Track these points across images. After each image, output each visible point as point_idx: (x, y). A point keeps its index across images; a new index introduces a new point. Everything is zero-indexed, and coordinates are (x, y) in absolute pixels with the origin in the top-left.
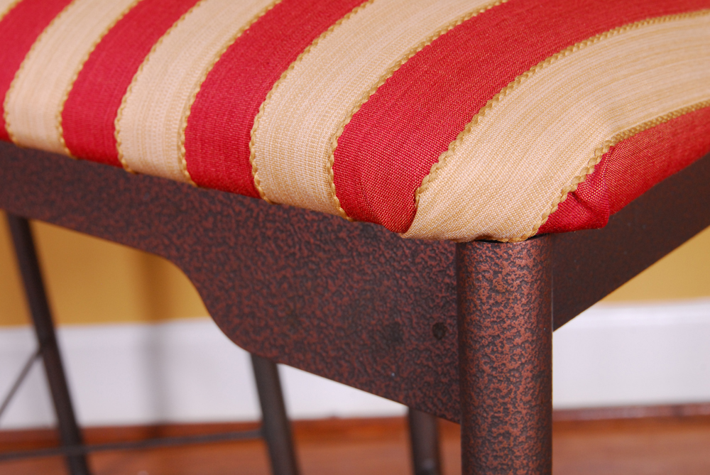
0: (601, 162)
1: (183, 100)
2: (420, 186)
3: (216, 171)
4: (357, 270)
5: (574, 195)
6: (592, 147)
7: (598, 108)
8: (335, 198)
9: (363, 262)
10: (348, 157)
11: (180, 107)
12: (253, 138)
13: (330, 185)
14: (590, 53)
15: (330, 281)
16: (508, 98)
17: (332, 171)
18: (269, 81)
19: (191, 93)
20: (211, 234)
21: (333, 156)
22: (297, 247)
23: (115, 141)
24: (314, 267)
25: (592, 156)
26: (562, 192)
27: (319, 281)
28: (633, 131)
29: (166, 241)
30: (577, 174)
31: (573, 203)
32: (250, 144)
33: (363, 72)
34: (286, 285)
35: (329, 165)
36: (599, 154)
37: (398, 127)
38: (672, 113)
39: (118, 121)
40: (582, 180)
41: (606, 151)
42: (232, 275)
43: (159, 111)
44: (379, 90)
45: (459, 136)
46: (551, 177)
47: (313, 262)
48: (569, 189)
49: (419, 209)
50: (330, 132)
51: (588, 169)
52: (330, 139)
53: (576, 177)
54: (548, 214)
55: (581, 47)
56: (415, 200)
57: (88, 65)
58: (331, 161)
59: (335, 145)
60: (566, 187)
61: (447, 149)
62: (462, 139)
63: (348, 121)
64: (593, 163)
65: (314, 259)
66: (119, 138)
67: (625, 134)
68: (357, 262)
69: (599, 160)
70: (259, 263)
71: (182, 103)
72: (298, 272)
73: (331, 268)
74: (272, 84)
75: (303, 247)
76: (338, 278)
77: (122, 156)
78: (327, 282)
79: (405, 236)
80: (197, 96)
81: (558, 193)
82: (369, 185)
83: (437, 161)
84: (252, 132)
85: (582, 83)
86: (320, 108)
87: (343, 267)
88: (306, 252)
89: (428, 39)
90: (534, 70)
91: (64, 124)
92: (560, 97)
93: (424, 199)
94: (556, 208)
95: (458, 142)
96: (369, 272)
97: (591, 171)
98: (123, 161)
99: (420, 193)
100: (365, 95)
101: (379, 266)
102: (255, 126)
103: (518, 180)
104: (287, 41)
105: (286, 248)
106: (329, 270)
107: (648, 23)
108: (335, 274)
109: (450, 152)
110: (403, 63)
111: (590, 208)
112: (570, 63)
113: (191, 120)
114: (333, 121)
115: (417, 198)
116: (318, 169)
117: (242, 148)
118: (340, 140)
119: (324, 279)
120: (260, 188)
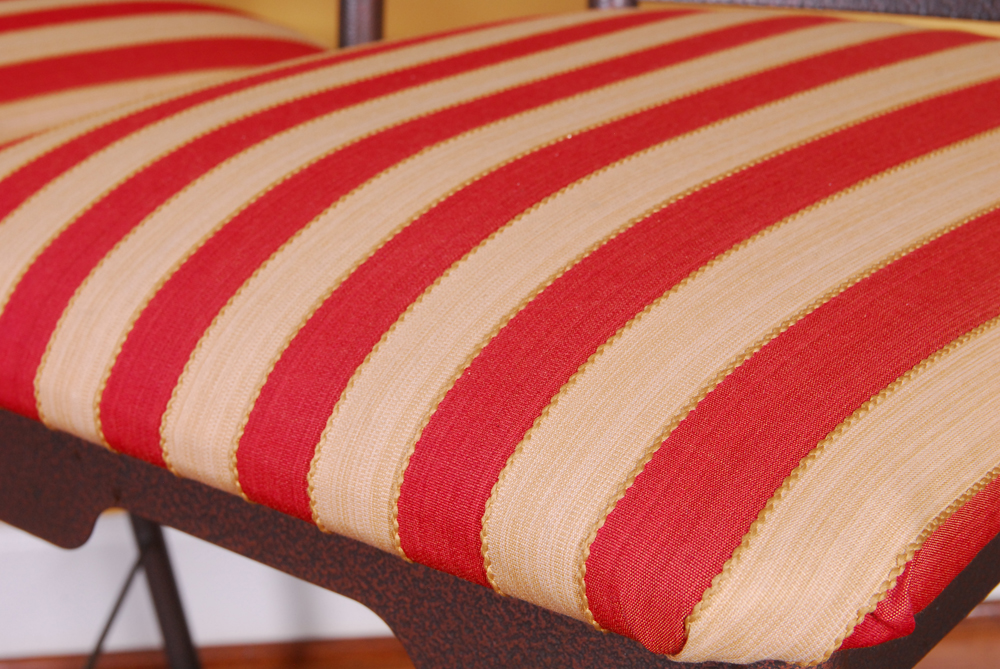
0: (904, 573)
1: (394, 461)
2: (690, 613)
3: (439, 554)
4: (609, 652)
5: (873, 617)
6: (894, 551)
7: (900, 497)
8: (588, 610)
9: (616, 644)
10: (603, 570)
11: (390, 471)
12: (485, 527)
13: (581, 596)
14: (889, 410)
15: (574, 660)
16: (791, 493)
17: (583, 582)
18: (500, 453)
19: (404, 454)
20: (422, 585)
21: (584, 566)
22: (533, 616)
23: (307, 499)
24: (554, 641)
25: (894, 565)
26: (858, 613)
27: (561, 657)
28: (942, 517)
29: (365, 586)
30: (876, 591)
31: (871, 622)
32: (481, 533)
33: (616, 452)
34: (518, 657)
35: (579, 575)
36: (902, 562)
37: (662, 538)
38: (990, 473)
39: (311, 476)
40: (882, 598)
41: (910, 558)
42: (449, 636)
43: (364, 471)
44: (638, 480)
45: (735, 554)
46: (845, 598)
47: (554, 636)
48: (867, 610)
49: (689, 639)
50: (580, 536)
51: (888, 583)
52: (580, 545)
53: (876, 595)
54: (843, 637)
55: (878, 402)
56: (684, 628)
57: (267, 391)
58: (582, 572)
59: (587, 553)
60: (863, 608)
61: (721, 570)
62: (738, 556)
63: (602, 523)
64: (895, 575)
65: (554, 632)
66: (312, 495)
67: (932, 526)
68: (609, 644)
69: (902, 570)
70: (485, 627)
71: (392, 467)
72: (534, 644)
73: (576, 645)
74: (505, 458)
75: (540, 617)
76: (584, 658)
77: (318, 517)
78: (571, 661)
79: (671, 658)
80: (411, 459)
81: (854, 615)
82: (629, 606)
83: (710, 586)
84: (483, 519)
85: (881, 459)
86: (566, 502)
87: (591, 646)
88: (544, 623)
89: (693, 401)
90: (823, 447)
91: (240, 466)
92: (855, 485)
93: (695, 629)
94: (852, 631)
95: (734, 561)
96: (624, 656)
97: (893, 585)
98: (318, 521)
99: (691, 621)
100: (621, 488)
101: (636, 652)
102: (487, 513)
103: (806, 605)
104: (519, 394)
105: (518, 615)
106: (573, 647)
107: (961, 342)
108: (580, 652)
109: (725, 574)
110: (664, 439)
111: (893, 627)
112: (865, 430)
113: (404, 489)
114: (583, 520)
115: (687, 627)
116: (566, 576)
117: (471, 536)
118: (593, 547)
119: (568, 657)
120: (493, 582)
